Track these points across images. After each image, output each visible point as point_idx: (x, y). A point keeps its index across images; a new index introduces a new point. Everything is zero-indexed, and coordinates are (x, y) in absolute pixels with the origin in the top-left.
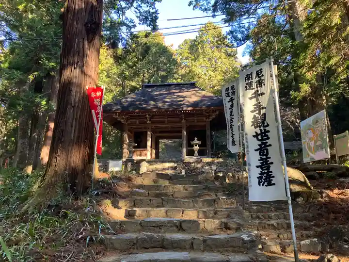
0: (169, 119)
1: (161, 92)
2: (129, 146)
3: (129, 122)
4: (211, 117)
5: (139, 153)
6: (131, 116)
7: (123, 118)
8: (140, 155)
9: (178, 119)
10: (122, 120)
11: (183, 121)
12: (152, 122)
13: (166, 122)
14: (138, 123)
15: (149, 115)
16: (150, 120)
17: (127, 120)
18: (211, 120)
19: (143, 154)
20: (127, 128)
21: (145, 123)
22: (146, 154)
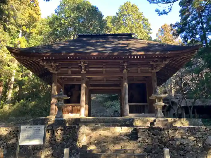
0: (108, 69)
1: (98, 41)
2: (59, 100)
3: (59, 71)
4: (158, 68)
5: (70, 109)
6: (62, 64)
7: (52, 66)
8: (72, 112)
9: (118, 69)
10: (51, 69)
11: (125, 71)
12: (88, 72)
13: (104, 72)
14: (70, 72)
15: (84, 63)
16: (85, 70)
17: (57, 68)
18: (158, 71)
19: (75, 111)
20: (55, 78)
21: (79, 73)
22: (79, 111)
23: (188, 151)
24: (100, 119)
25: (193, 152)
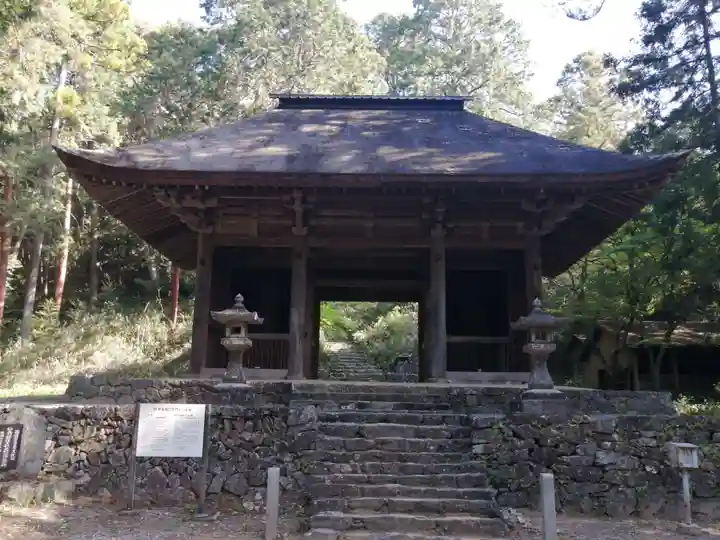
4: (548, 223)
6: (229, 204)
9: (414, 224)
11: (438, 231)
13: (368, 234)
15: (304, 201)
18: (545, 233)
23: (613, 485)
24: (356, 389)
25: (629, 487)
